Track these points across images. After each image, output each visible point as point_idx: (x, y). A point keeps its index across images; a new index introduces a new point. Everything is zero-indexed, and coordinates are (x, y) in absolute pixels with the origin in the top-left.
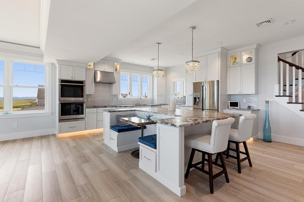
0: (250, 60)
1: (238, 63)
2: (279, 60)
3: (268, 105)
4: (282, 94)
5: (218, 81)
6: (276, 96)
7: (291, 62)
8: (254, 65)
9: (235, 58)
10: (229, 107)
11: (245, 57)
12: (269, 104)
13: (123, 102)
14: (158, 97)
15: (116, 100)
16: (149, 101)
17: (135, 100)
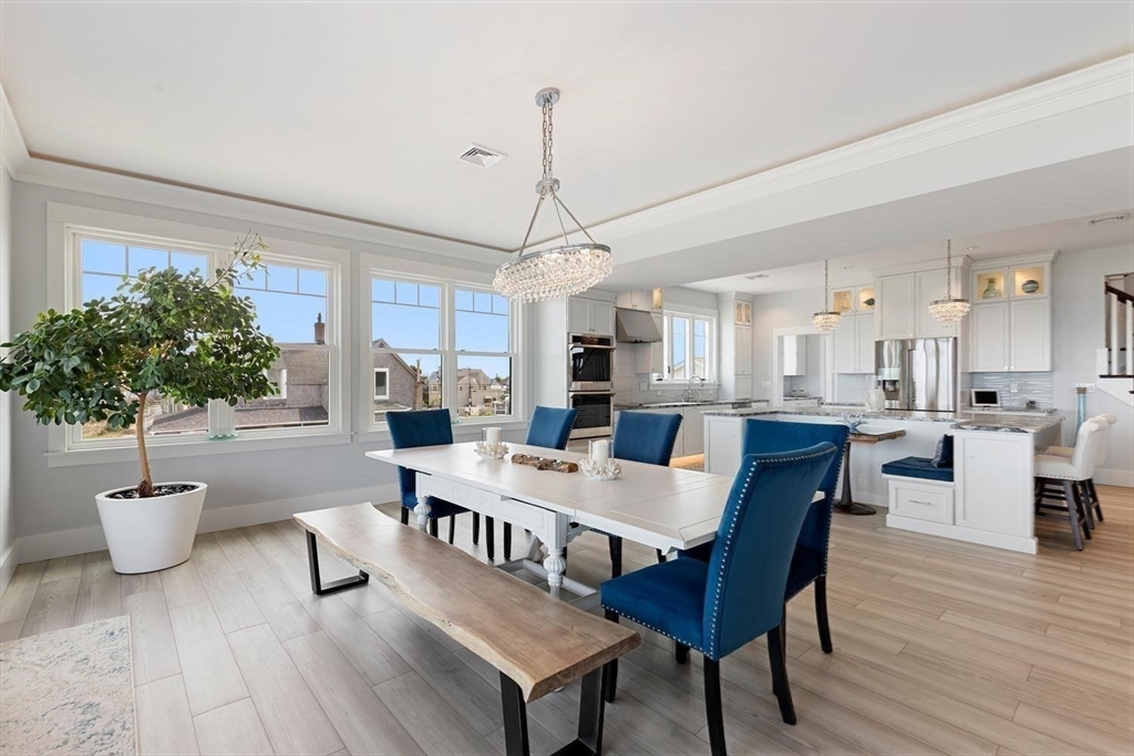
0: (1032, 286)
1: (999, 294)
2: (1109, 289)
3: (1084, 398)
4: (1115, 373)
5: (955, 339)
6: (1102, 376)
7: (1122, 289)
8: (1047, 302)
9: (991, 281)
10: (974, 404)
11: (1021, 279)
12: (1087, 395)
13: (659, 393)
14: (737, 379)
15: (645, 388)
16: (711, 392)
17: (683, 388)
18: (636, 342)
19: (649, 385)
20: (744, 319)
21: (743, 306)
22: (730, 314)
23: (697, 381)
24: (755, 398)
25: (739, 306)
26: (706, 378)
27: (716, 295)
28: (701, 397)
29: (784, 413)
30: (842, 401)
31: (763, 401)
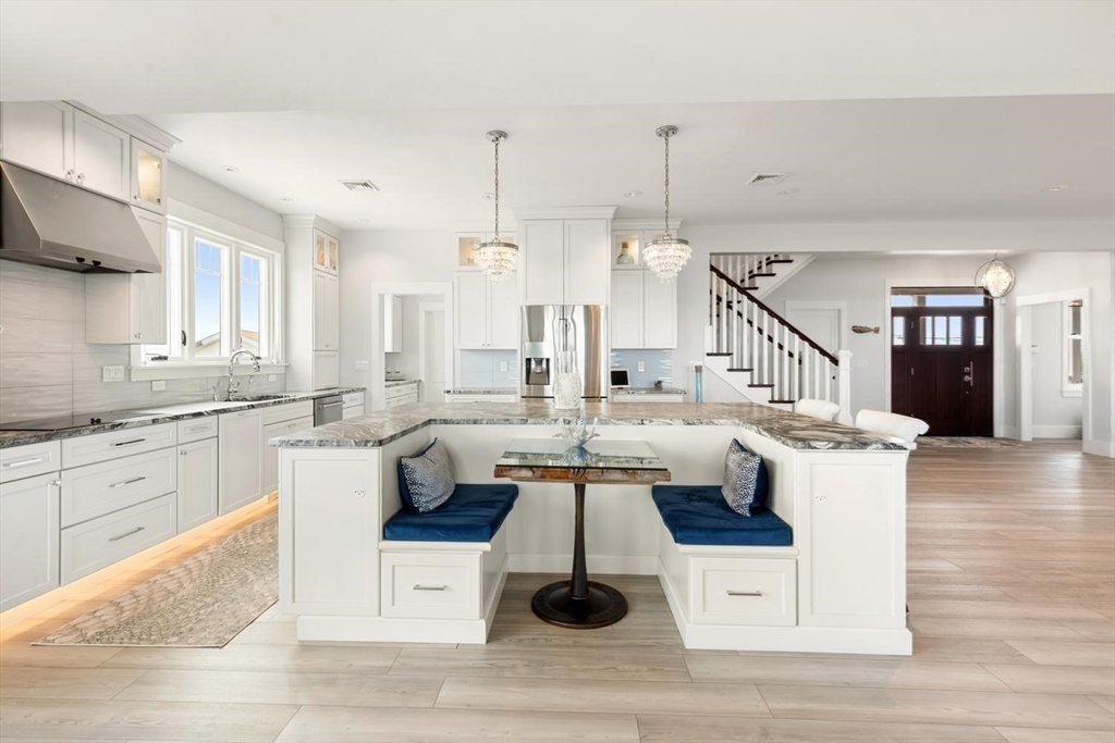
1: (631, 259)
2: (712, 267)
4: (715, 350)
6: (708, 355)
9: (625, 246)
13: (157, 387)
14: (317, 356)
15: (120, 376)
16: (272, 379)
17: (217, 374)
18: (97, 268)
19: (129, 370)
20: (327, 263)
21: (326, 244)
22: (304, 252)
23: (246, 360)
24: (346, 385)
25: (320, 242)
26: (264, 354)
27: (281, 216)
28: (255, 391)
29: (445, 422)
30: (469, 386)
31: (359, 390)
